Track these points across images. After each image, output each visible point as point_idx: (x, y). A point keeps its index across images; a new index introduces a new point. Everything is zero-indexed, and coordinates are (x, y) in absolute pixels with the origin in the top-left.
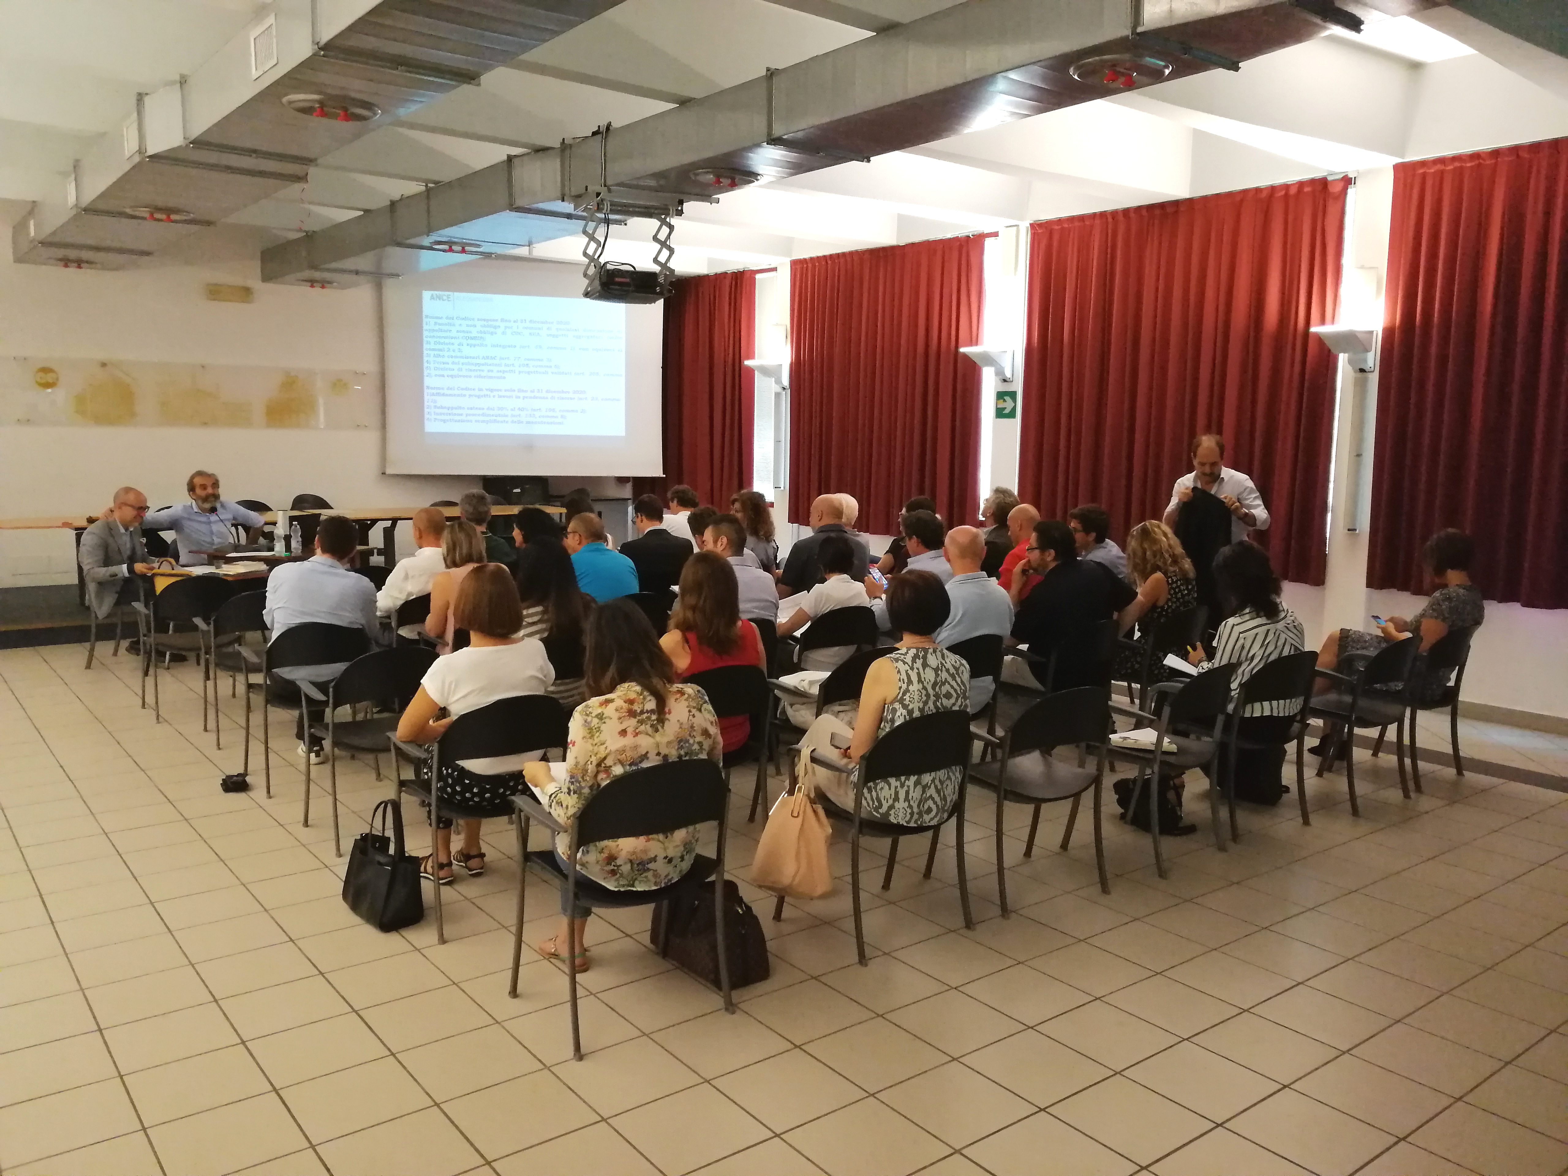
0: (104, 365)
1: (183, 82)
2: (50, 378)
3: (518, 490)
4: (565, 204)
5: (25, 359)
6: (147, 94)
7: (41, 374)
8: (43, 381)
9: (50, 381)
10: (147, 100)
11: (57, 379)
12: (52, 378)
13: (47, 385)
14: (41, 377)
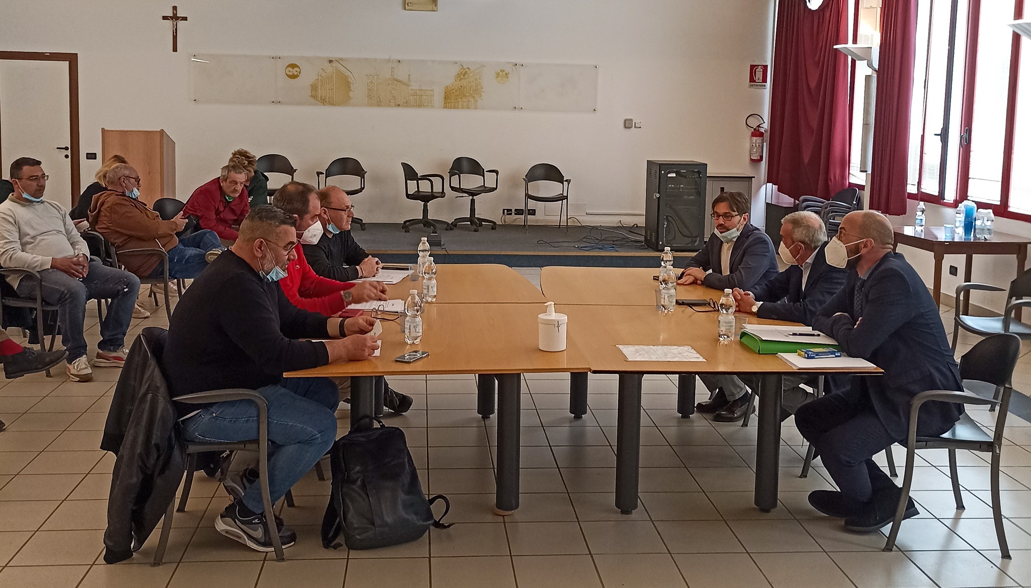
0: (331, 61)
2: (295, 71)
5: (280, 58)
7: (290, 69)
8: (291, 74)
9: (295, 73)
11: (300, 73)
12: (296, 71)
13: (294, 77)
14: (289, 71)
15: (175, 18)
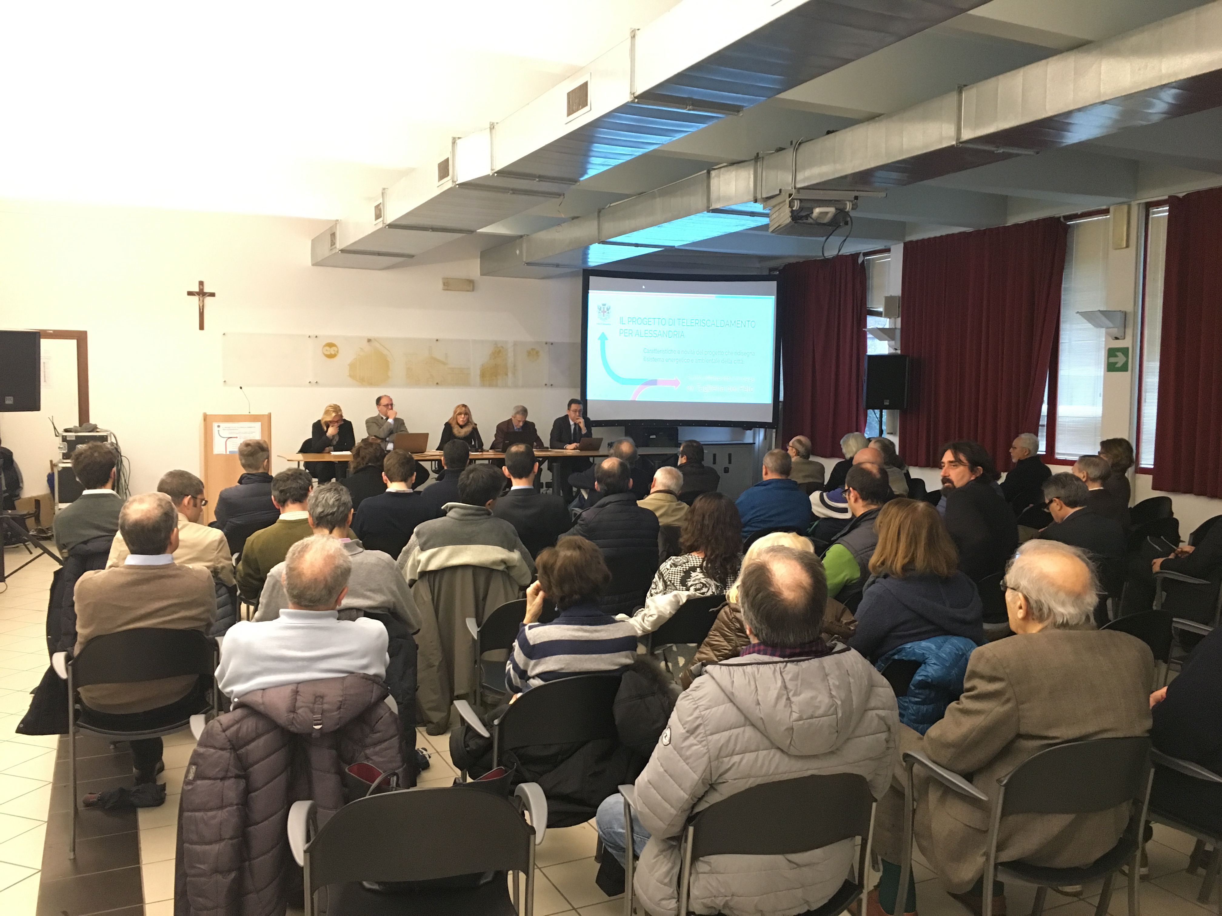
0: (369, 340)
1: (492, 127)
2: (332, 351)
3: (654, 437)
4: (756, 205)
5: (316, 337)
6: (459, 138)
7: (327, 348)
8: (329, 353)
9: (333, 353)
10: (458, 141)
11: (338, 352)
12: (334, 350)
13: (331, 356)
14: (327, 350)
15: (202, 293)
